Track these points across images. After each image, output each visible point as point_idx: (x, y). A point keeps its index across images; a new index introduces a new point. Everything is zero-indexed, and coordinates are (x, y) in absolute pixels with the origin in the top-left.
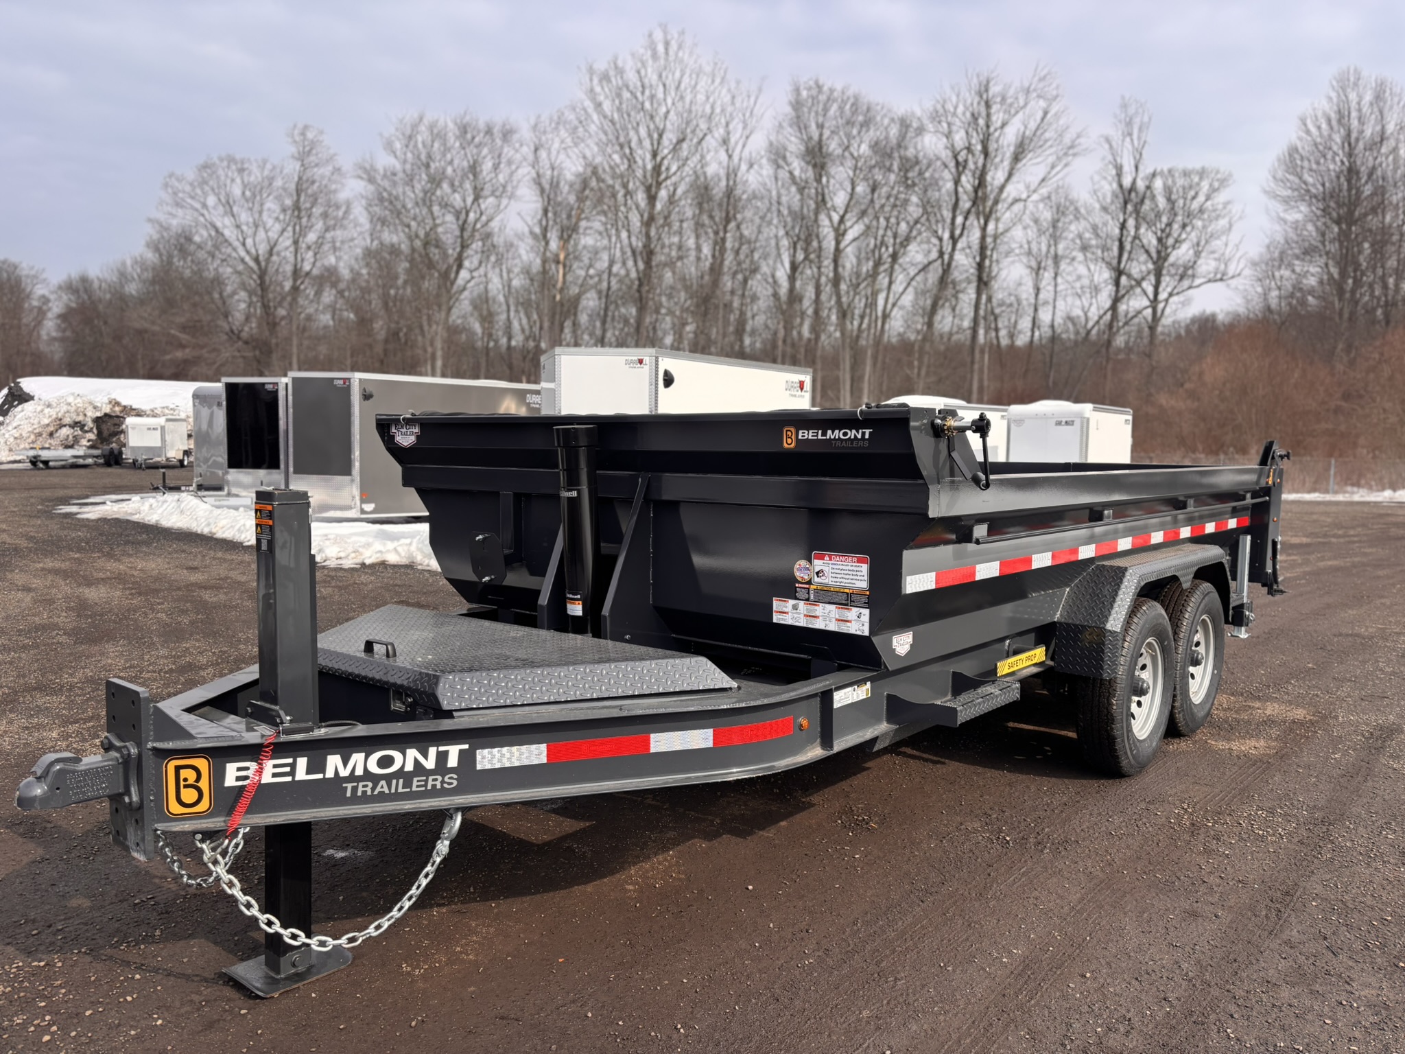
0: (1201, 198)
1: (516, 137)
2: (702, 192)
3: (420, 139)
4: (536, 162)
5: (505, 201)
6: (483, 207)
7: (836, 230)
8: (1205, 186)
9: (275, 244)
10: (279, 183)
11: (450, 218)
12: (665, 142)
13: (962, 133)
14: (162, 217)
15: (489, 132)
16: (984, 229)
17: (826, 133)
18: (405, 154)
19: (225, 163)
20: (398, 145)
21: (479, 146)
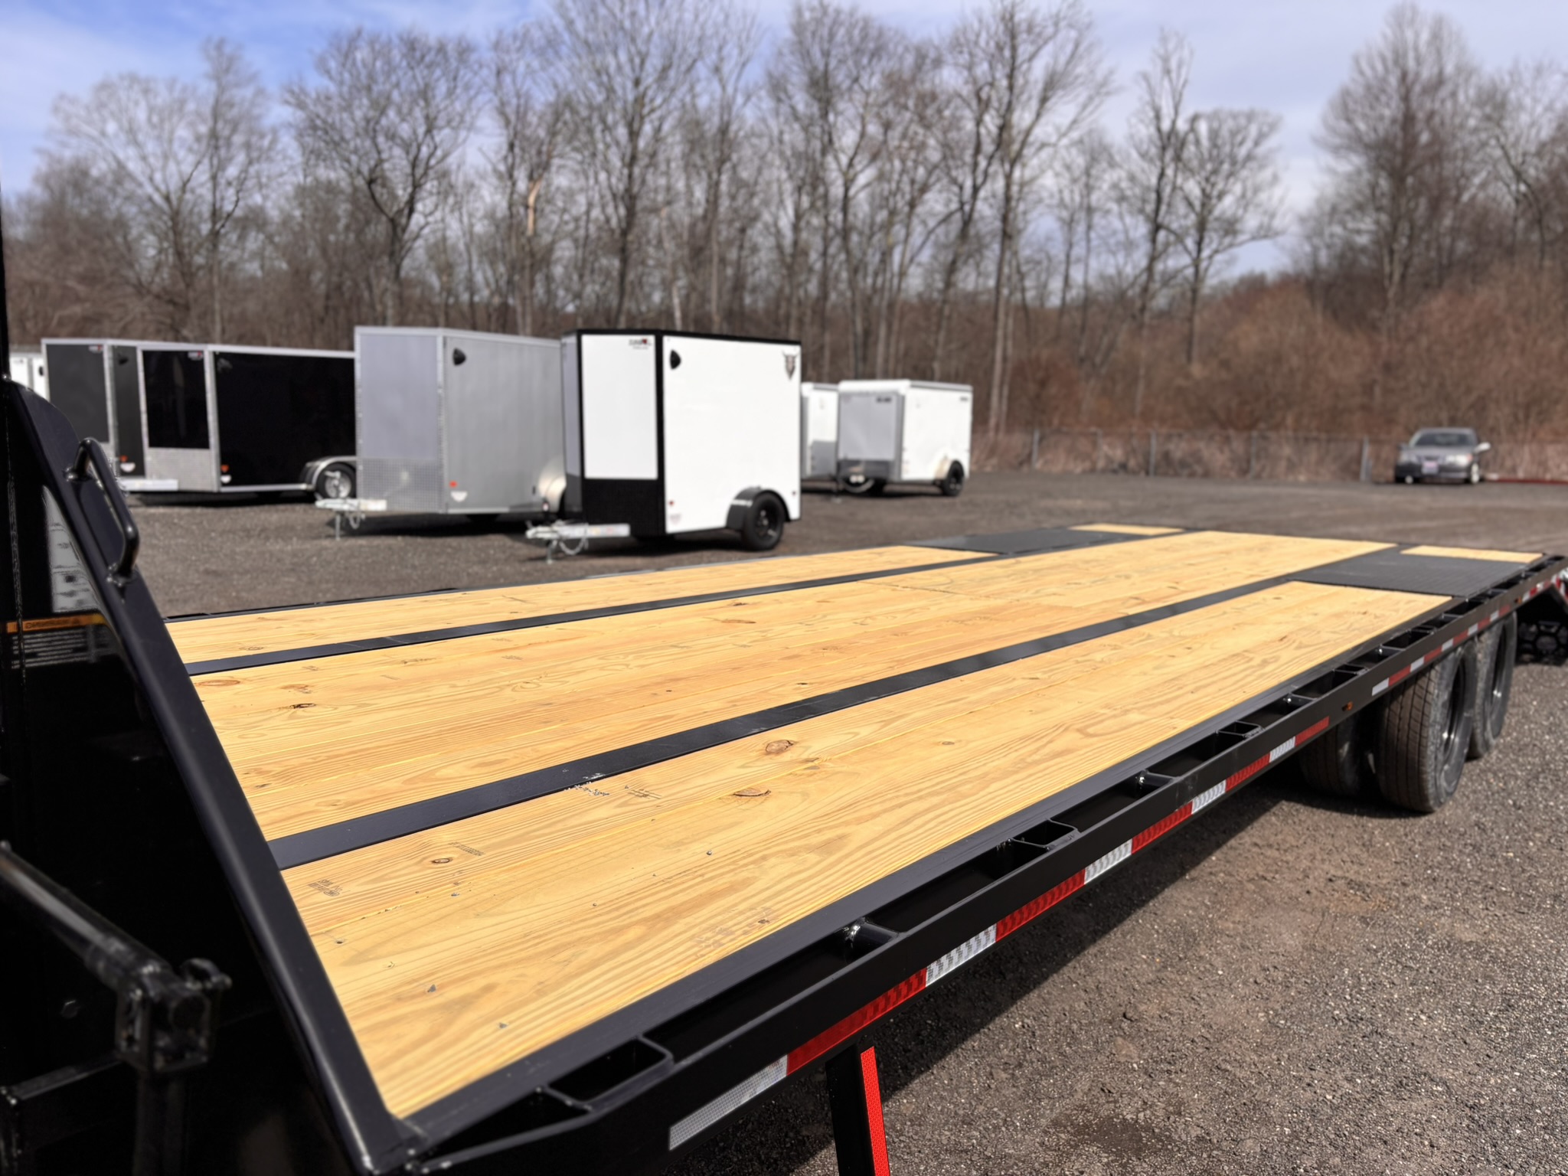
0: (1249, 144)
1: (473, 57)
2: (692, 126)
3: (359, 56)
4: (498, 87)
5: (463, 134)
6: (437, 139)
7: (845, 174)
8: (1253, 130)
9: (189, 180)
10: (191, 106)
11: (398, 151)
12: (648, 67)
13: (985, 66)
14: (51, 146)
15: (441, 49)
16: (1008, 177)
17: (833, 63)
18: (341, 74)
19: (126, 83)
20: (333, 64)
21: (429, 66)
